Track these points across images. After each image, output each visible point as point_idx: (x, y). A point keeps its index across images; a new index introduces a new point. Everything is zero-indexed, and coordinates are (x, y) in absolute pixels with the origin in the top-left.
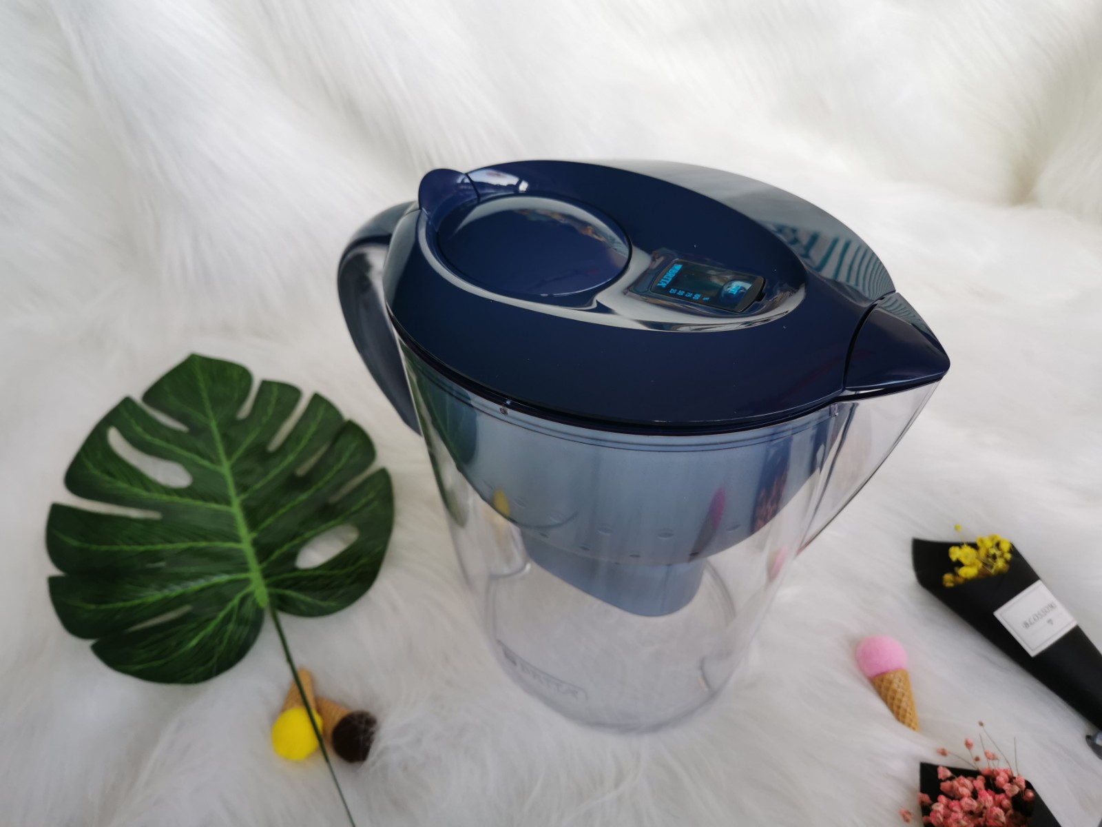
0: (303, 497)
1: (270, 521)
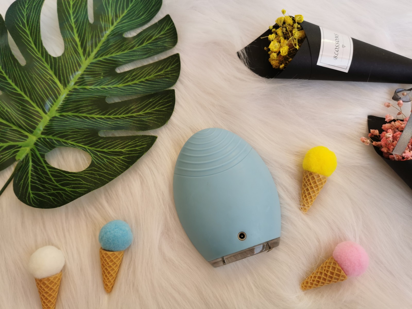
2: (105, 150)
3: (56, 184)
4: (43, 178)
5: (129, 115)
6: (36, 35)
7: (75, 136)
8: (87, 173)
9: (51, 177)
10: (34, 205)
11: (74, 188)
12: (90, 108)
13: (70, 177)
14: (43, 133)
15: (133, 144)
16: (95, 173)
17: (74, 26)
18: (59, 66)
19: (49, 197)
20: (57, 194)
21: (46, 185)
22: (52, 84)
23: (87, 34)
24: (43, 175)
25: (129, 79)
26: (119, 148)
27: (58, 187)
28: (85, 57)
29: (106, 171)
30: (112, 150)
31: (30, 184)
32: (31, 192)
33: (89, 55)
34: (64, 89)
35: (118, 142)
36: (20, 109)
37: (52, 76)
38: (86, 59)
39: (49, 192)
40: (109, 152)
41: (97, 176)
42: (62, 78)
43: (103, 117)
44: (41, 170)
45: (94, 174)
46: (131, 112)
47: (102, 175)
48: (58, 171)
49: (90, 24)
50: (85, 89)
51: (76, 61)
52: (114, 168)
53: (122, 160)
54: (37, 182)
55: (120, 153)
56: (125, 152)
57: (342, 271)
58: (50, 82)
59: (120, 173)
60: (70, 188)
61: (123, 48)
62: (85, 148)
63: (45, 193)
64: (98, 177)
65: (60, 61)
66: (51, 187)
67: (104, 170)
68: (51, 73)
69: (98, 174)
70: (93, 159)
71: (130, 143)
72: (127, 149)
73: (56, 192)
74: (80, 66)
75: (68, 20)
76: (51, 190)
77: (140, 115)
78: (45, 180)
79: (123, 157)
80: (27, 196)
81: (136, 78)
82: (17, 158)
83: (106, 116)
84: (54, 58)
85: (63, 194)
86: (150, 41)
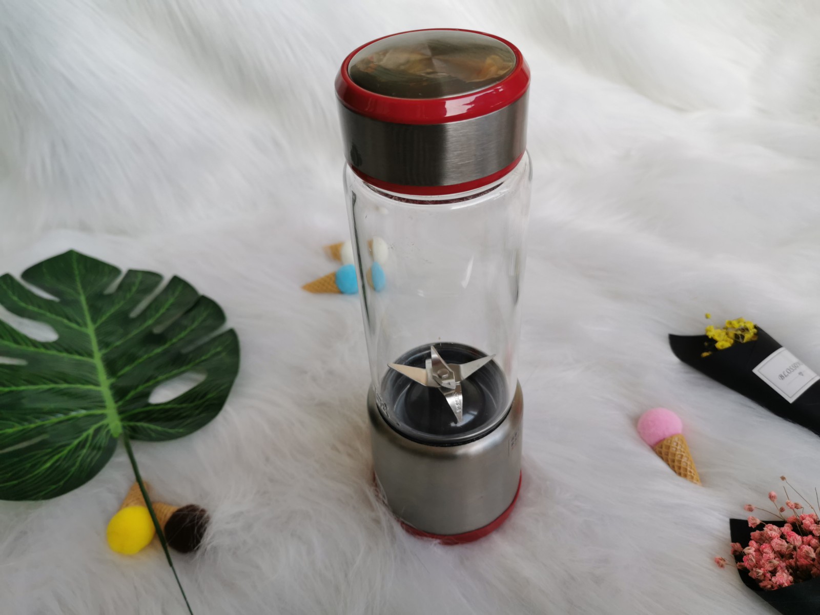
0: (159, 350)
1: (127, 369)
2: (203, 358)
7: (161, 371)
9: (180, 406)
12: (144, 349)
14: (116, 402)
15: (219, 342)
18: (66, 345)
23: (65, 311)
24: (168, 414)
26: (214, 349)
28: (84, 327)
31: (164, 429)
33: (86, 324)
34: (94, 360)
36: (67, 398)
37: (68, 357)
38: (87, 329)
42: (81, 352)
43: (166, 346)
49: (57, 302)
50: (117, 345)
53: (226, 354)
61: (116, 301)
65: (63, 341)
68: (64, 355)
71: (217, 344)
72: (220, 348)
73: (203, 408)
74: (87, 336)
76: (194, 412)
78: (177, 413)
80: (179, 434)
82: (115, 436)
83: (169, 343)
85: (212, 402)
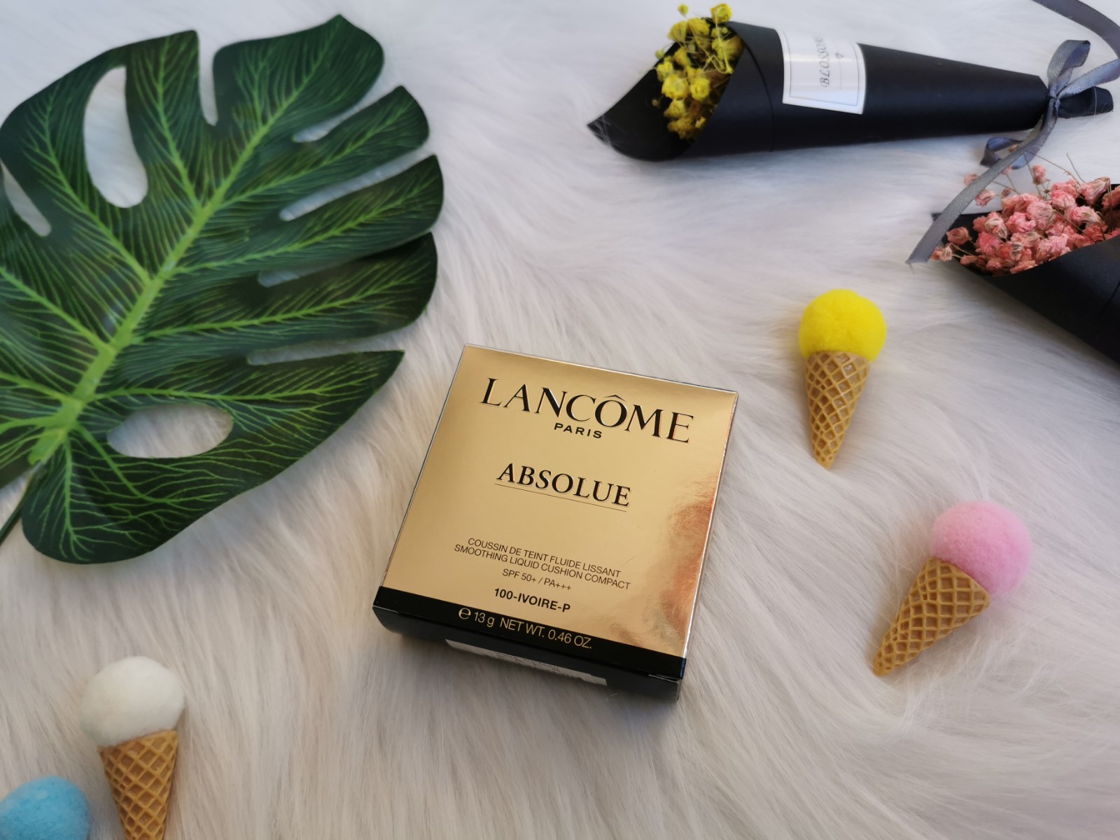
1: (169, 331)
2: (268, 396)
3: (140, 495)
4: (103, 489)
5: (325, 306)
6: (75, 166)
7: (185, 376)
8: (222, 454)
9: (125, 481)
10: (80, 558)
11: (188, 494)
12: (220, 306)
13: (177, 469)
14: (99, 390)
15: (342, 374)
16: (245, 451)
17: (168, 134)
18: (135, 227)
19: (122, 532)
20: (144, 521)
21: (111, 505)
22: (120, 270)
23: (202, 148)
24: (102, 482)
25: (316, 229)
26: (305, 386)
27: (147, 502)
28: (202, 199)
29: (273, 444)
30: (286, 394)
31: (68, 511)
32: (71, 529)
33: (210, 194)
34: (151, 278)
35: (303, 372)
36: (39, 338)
37: (118, 252)
38: (204, 204)
39: (121, 519)
40: (280, 401)
41: (249, 458)
42: (144, 253)
43: (256, 322)
44: (97, 471)
45: (242, 455)
46: (329, 299)
47: (264, 454)
48: (144, 463)
49: (208, 126)
50: (205, 269)
51: (178, 212)
52: (296, 436)
53: (314, 415)
54: (88, 503)
55: (309, 400)
56: (322, 394)
57: (973, 582)
58: (114, 267)
59: (313, 444)
60: (179, 496)
61: (296, 165)
62: (213, 400)
63: (110, 524)
64: (254, 461)
65: (138, 216)
66: (127, 508)
67: (268, 443)
68: (117, 244)
69: (253, 454)
70: (237, 421)
71: (332, 374)
72: (326, 387)
73: (141, 517)
74: (189, 221)
75: (153, 126)
76: (125, 514)
77: (353, 303)
78: (109, 493)
79: (318, 409)
80: (62, 541)
81: (333, 224)
82: (32, 460)
83: (264, 319)
84: (123, 211)
85: (161, 518)
86: (361, 142)
